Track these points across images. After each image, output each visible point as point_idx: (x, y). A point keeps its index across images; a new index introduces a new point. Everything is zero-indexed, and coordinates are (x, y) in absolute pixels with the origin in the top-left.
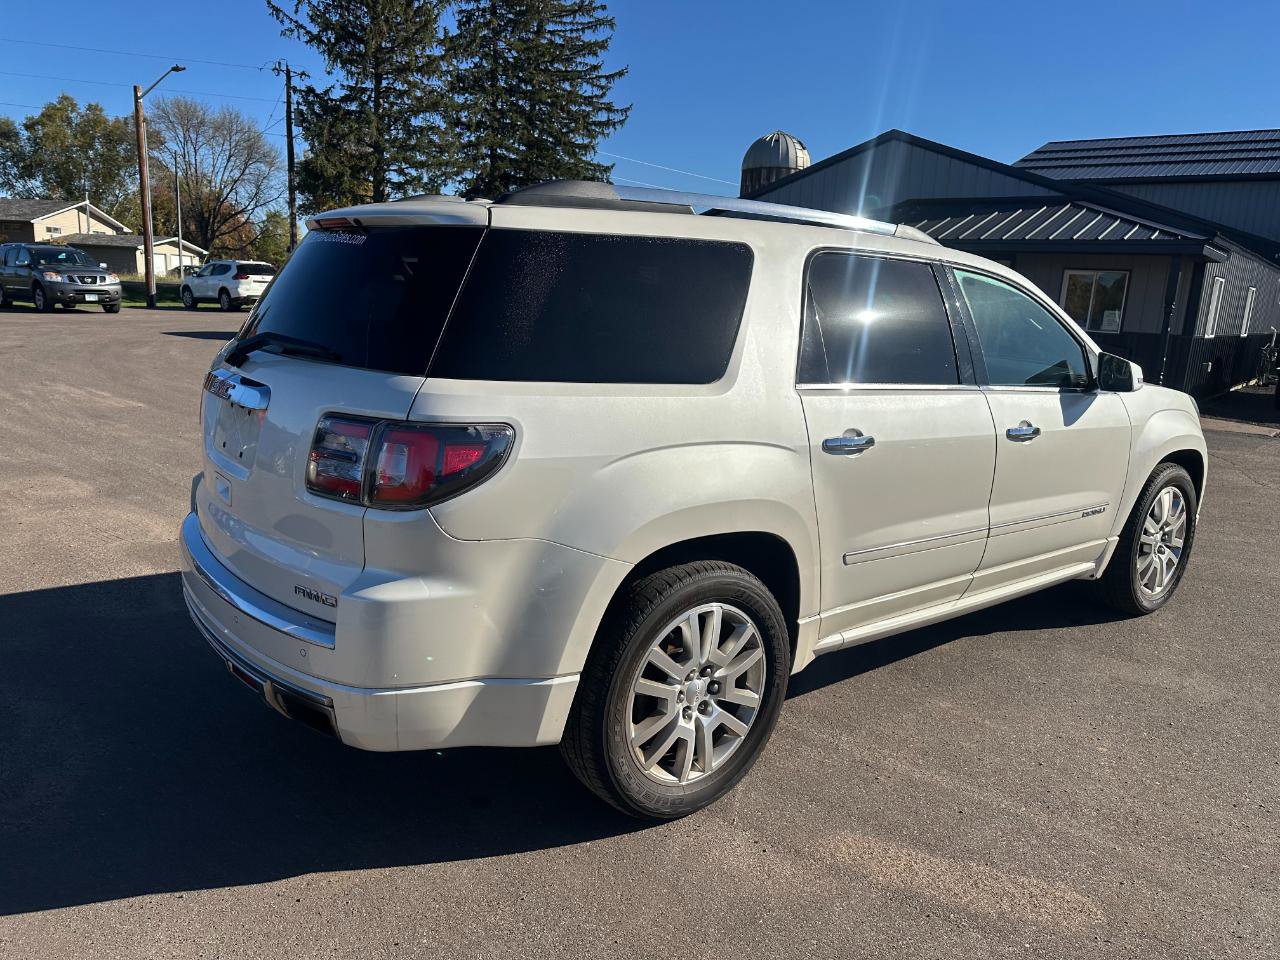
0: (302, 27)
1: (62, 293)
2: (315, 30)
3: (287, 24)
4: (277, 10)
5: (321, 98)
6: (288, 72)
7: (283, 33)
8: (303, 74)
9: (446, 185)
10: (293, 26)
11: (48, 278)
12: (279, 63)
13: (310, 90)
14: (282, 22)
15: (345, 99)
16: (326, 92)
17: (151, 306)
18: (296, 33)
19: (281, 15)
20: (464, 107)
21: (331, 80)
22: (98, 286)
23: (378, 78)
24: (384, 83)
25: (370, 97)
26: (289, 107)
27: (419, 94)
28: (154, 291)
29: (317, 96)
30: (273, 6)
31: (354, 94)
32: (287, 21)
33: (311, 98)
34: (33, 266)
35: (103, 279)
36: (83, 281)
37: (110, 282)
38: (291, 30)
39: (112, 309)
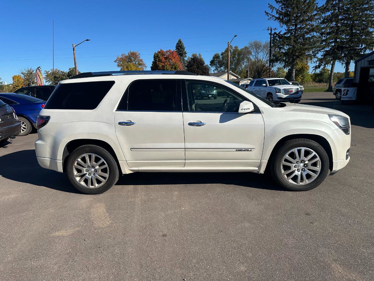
0: (274, 16)
1: (204, 95)
2: (277, 16)
3: (270, 16)
4: (267, 13)
6: (271, 29)
7: (268, 19)
8: (275, 29)
9: (318, 53)
10: (271, 17)
11: (202, 92)
12: (269, 27)
13: (275, 33)
14: (269, 16)
15: (285, 34)
16: (279, 33)
18: (272, 18)
19: (268, 14)
20: (323, 28)
21: (282, 29)
22: (212, 93)
23: (296, 25)
24: (299, 26)
25: (293, 31)
26: (271, 39)
27: (308, 27)
29: (277, 34)
30: (266, 12)
31: (289, 31)
32: (270, 15)
33: (275, 35)
34: (201, 89)
35: (213, 91)
36: (209, 92)
37: (215, 92)
38: (271, 18)
39: (215, 98)
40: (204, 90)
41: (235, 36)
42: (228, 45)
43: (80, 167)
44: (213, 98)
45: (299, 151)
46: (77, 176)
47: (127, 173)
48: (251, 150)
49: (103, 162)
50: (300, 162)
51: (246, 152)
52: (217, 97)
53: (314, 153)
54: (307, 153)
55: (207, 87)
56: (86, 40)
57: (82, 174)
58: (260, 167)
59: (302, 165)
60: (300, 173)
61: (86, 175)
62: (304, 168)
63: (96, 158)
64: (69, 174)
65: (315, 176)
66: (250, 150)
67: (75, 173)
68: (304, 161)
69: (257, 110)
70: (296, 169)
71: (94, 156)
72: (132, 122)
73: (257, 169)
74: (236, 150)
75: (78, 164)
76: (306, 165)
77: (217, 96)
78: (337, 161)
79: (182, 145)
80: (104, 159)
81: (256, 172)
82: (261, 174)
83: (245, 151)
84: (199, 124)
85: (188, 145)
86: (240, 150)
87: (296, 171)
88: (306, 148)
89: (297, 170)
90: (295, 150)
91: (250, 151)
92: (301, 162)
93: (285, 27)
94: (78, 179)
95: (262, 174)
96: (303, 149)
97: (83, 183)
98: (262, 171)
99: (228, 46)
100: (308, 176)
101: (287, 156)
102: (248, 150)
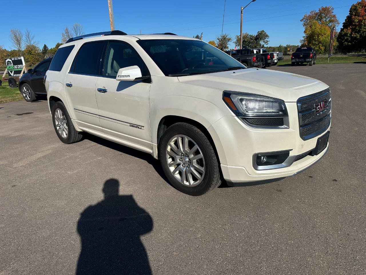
43: (57, 119)
50: (184, 155)
54: (191, 145)
60: (185, 169)
62: (189, 164)
66: (140, 127)
68: (189, 156)
70: (182, 163)
72: (72, 84)
73: (152, 152)
74: (130, 125)
76: (190, 161)
79: (97, 112)
80: (65, 116)
82: (156, 159)
83: (136, 127)
84: (104, 91)
85: (100, 112)
86: (133, 125)
87: (181, 166)
88: (190, 138)
91: (140, 128)
96: (186, 138)
98: (156, 156)
101: (172, 143)
102: (139, 128)
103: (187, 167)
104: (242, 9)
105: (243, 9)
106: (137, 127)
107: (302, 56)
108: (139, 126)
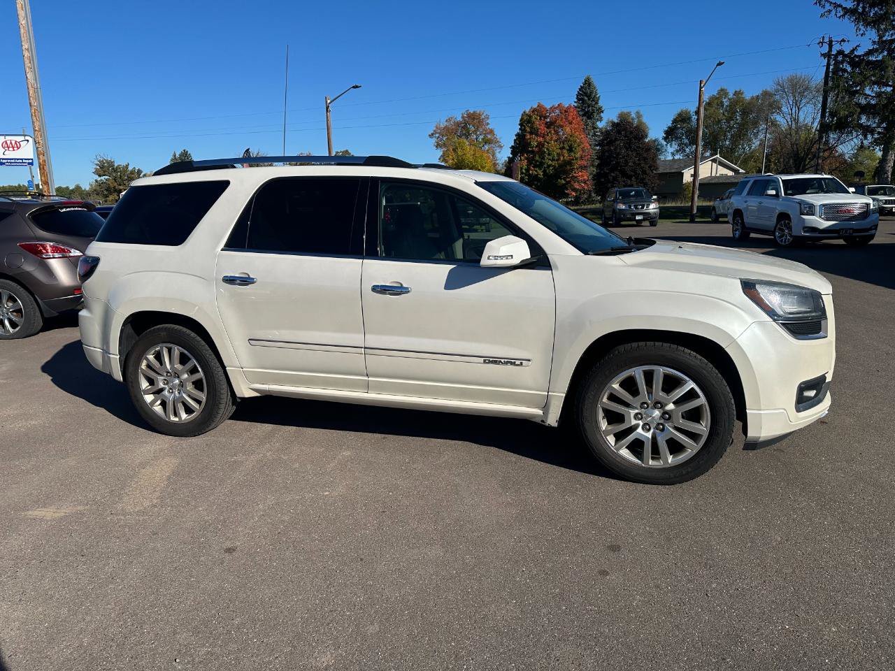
0: (840, 6)
1: (624, 215)
3: (828, 7)
5: (849, 57)
6: (831, 42)
8: (843, 41)
11: (618, 207)
12: (823, 37)
13: (841, 52)
14: (824, 6)
15: (870, 52)
16: (852, 51)
17: (692, 221)
18: (834, 12)
21: (862, 40)
22: (645, 210)
26: (827, 69)
28: (695, 211)
29: (844, 56)
31: (882, 44)
32: (827, 4)
33: (840, 58)
34: (615, 200)
35: (648, 206)
36: (636, 208)
37: (653, 208)
38: (830, 11)
39: (653, 224)
40: (624, 203)
41: (720, 64)
42: (701, 88)
43: (152, 374)
44: (647, 223)
45: (649, 376)
46: (147, 392)
47: (247, 396)
48: (521, 363)
49: (195, 365)
50: (650, 406)
51: (509, 367)
52: (660, 221)
53: (691, 385)
54: (671, 384)
55: (633, 196)
56: (354, 87)
57: (155, 389)
58: (546, 408)
59: (657, 413)
60: (649, 435)
61: (163, 393)
62: (662, 421)
63: (182, 355)
64: (130, 387)
65: (692, 448)
66: (518, 362)
67: (144, 384)
68: (663, 406)
69: (539, 260)
70: (641, 423)
71: (177, 350)
72: (251, 277)
73: (541, 412)
74: (485, 361)
75: (149, 366)
76: (667, 416)
77: (659, 218)
78: (762, 412)
79: (357, 339)
80: (197, 360)
81: (538, 420)
82: (550, 427)
83: (506, 363)
84: (397, 290)
85: (372, 341)
86: (495, 361)
87: (640, 430)
88: (669, 369)
89: (644, 425)
90: (638, 373)
91: (518, 365)
92: (655, 407)
93: (872, 34)
94: (149, 398)
95: (553, 427)
96: (660, 371)
97: (158, 408)
98: (553, 419)
99: (700, 90)
100: (675, 447)
101: (616, 386)
102: (514, 364)
103: (657, 428)
104: (329, 101)
105: (331, 102)
106: (510, 362)
107: (470, 212)
108: (513, 361)
